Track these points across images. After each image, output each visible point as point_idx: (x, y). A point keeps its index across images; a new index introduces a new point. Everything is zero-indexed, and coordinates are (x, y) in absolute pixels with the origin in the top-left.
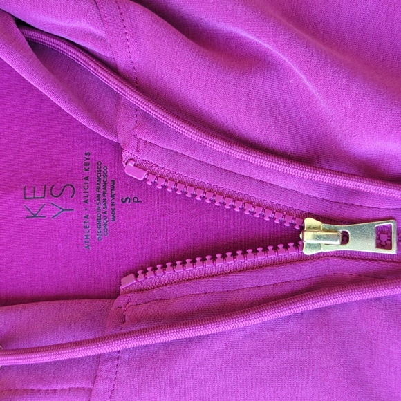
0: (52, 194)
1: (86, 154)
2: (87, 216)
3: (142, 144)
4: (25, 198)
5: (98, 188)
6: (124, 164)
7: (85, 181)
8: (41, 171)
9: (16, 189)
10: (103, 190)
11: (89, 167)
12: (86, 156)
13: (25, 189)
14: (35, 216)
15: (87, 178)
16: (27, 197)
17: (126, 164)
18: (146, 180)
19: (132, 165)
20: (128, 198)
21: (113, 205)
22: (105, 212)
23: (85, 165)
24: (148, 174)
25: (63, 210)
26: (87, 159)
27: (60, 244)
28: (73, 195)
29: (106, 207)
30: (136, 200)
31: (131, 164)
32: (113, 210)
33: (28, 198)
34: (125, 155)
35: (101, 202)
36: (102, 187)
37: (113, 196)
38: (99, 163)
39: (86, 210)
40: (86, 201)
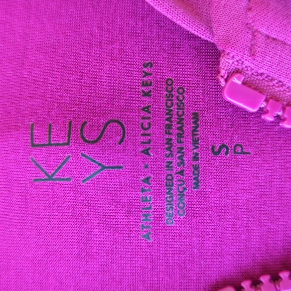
0: (83, 138)
1: (145, 66)
2: (148, 179)
3: (261, 40)
4: (33, 145)
5: (169, 127)
6: (222, 80)
7: (143, 114)
8: (61, 97)
9: (17, 128)
10: (177, 131)
11: (151, 88)
12: (145, 69)
13: (32, 129)
14: (50, 178)
15: (146, 109)
16: (37, 142)
17: (226, 80)
18: (262, 111)
19: (240, 83)
20: (224, 146)
21: (196, 158)
22: (181, 172)
23: (143, 85)
24: (267, 101)
25: (104, 167)
26: (147, 74)
27: (96, 231)
28: (122, 140)
29: (182, 162)
30: (239, 149)
31: (237, 80)
32: (196, 168)
33: (38, 145)
34: (226, 64)
35: (174, 153)
36: (175, 126)
37: (195, 142)
38: (169, 82)
39: (146, 167)
40: (146, 152)
